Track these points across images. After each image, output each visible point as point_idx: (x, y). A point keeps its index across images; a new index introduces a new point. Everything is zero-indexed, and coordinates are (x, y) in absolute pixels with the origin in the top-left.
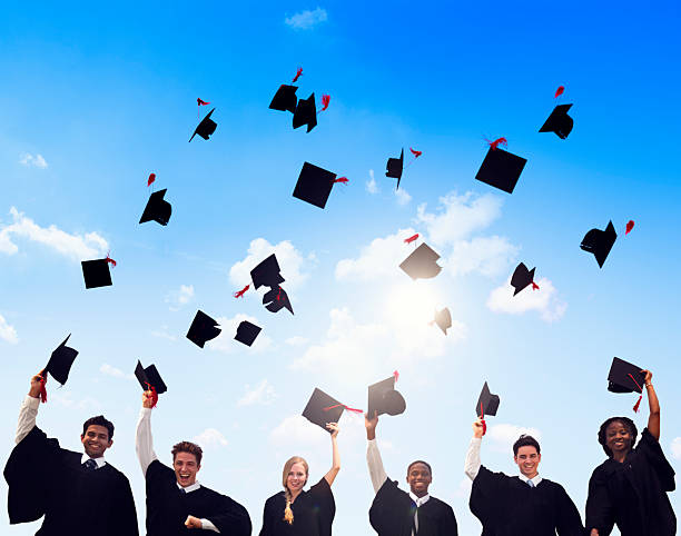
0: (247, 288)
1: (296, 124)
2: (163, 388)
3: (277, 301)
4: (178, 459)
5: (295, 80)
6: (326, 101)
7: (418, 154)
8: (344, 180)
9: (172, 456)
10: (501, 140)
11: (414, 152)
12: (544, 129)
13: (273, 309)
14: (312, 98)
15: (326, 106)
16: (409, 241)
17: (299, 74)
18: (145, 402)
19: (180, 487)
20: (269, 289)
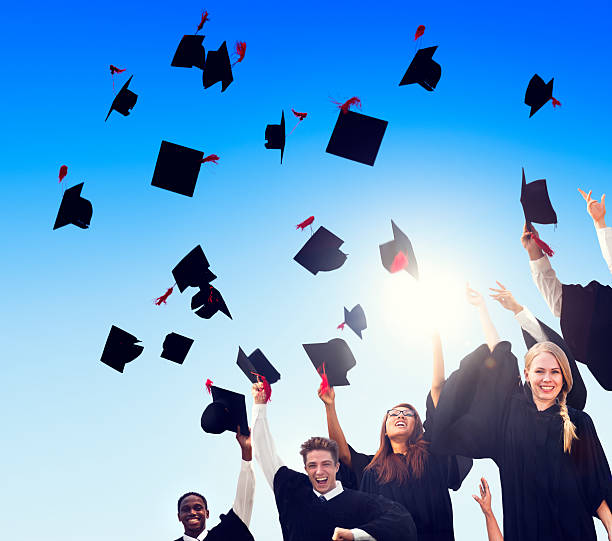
0: (170, 291)
1: (208, 82)
2: (275, 376)
3: (210, 303)
4: (309, 461)
5: (200, 27)
6: (241, 49)
7: (303, 116)
8: (213, 158)
9: (301, 457)
10: (354, 100)
11: (297, 114)
12: (406, 81)
13: (206, 314)
14: (224, 46)
15: (242, 56)
16: (303, 225)
17: (204, 19)
18: (257, 397)
19: (319, 495)
20: (197, 290)
